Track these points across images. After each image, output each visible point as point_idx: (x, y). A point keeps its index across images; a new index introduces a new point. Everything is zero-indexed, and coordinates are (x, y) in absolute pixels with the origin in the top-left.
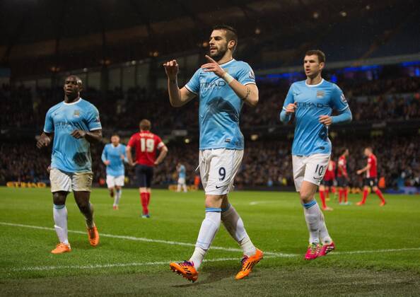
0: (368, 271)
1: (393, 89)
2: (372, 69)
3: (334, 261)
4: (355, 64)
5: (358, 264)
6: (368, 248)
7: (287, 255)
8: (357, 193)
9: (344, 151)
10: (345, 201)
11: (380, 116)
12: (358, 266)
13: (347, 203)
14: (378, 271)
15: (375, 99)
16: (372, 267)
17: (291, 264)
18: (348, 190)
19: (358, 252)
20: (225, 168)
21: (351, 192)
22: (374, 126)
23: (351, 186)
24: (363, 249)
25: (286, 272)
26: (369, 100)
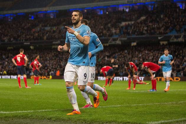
0: (49, 120)
1: (64, 23)
2: (53, 12)
3: (30, 115)
4: (44, 9)
5: (43, 117)
6: (49, 108)
7: (5, 112)
8: (45, 79)
9: (37, 56)
10: (38, 83)
11: (57, 38)
12: (43, 118)
13: (38, 84)
14: (54, 120)
15: (55, 29)
16: (51, 118)
17: (7, 117)
18: (40, 77)
19: (44, 110)
20: (86, 73)
21: (41, 78)
22: (54, 43)
23: (41, 75)
24: (46, 109)
25: (4, 121)
26: (51, 29)
